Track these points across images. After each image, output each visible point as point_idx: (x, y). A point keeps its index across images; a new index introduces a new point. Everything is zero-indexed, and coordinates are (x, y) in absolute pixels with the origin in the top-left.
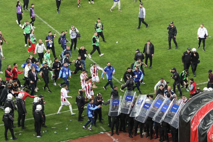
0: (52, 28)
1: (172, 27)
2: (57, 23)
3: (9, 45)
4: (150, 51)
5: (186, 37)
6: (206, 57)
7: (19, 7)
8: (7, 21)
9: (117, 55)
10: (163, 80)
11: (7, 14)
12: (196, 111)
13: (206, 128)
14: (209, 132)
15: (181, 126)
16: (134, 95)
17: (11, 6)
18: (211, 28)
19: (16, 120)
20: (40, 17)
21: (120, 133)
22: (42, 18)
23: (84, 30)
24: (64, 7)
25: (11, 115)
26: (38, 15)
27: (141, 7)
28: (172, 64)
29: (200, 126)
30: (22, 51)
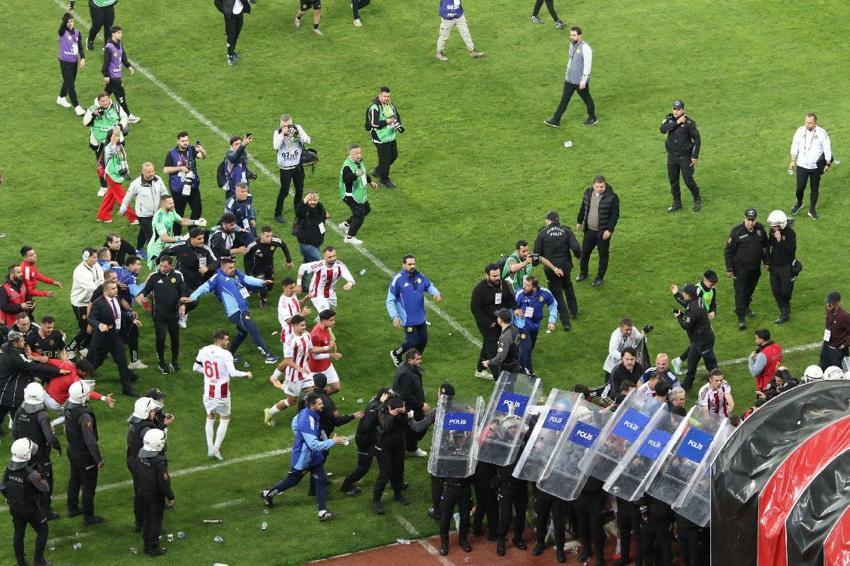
0: (208, 123)
1: (679, 122)
2: (229, 102)
3: (34, 192)
4: (600, 219)
5: (740, 165)
6: (819, 244)
7: (70, 38)
8: (30, 96)
9: (467, 233)
10: (630, 325)
11: (28, 65)
12: (781, 456)
13: (819, 524)
14: (833, 544)
15: (719, 517)
16: (534, 392)
17: (45, 36)
18: (842, 128)
19: (63, 488)
20: (159, 78)
21: (473, 542)
22: (165, 83)
23: (333, 132)
24: (256, 39)
25: (35, 468)
26: (154, 73)
27: (576, 42)
28: (686, 270)
29: (795, 519)
30: (87, 213)
